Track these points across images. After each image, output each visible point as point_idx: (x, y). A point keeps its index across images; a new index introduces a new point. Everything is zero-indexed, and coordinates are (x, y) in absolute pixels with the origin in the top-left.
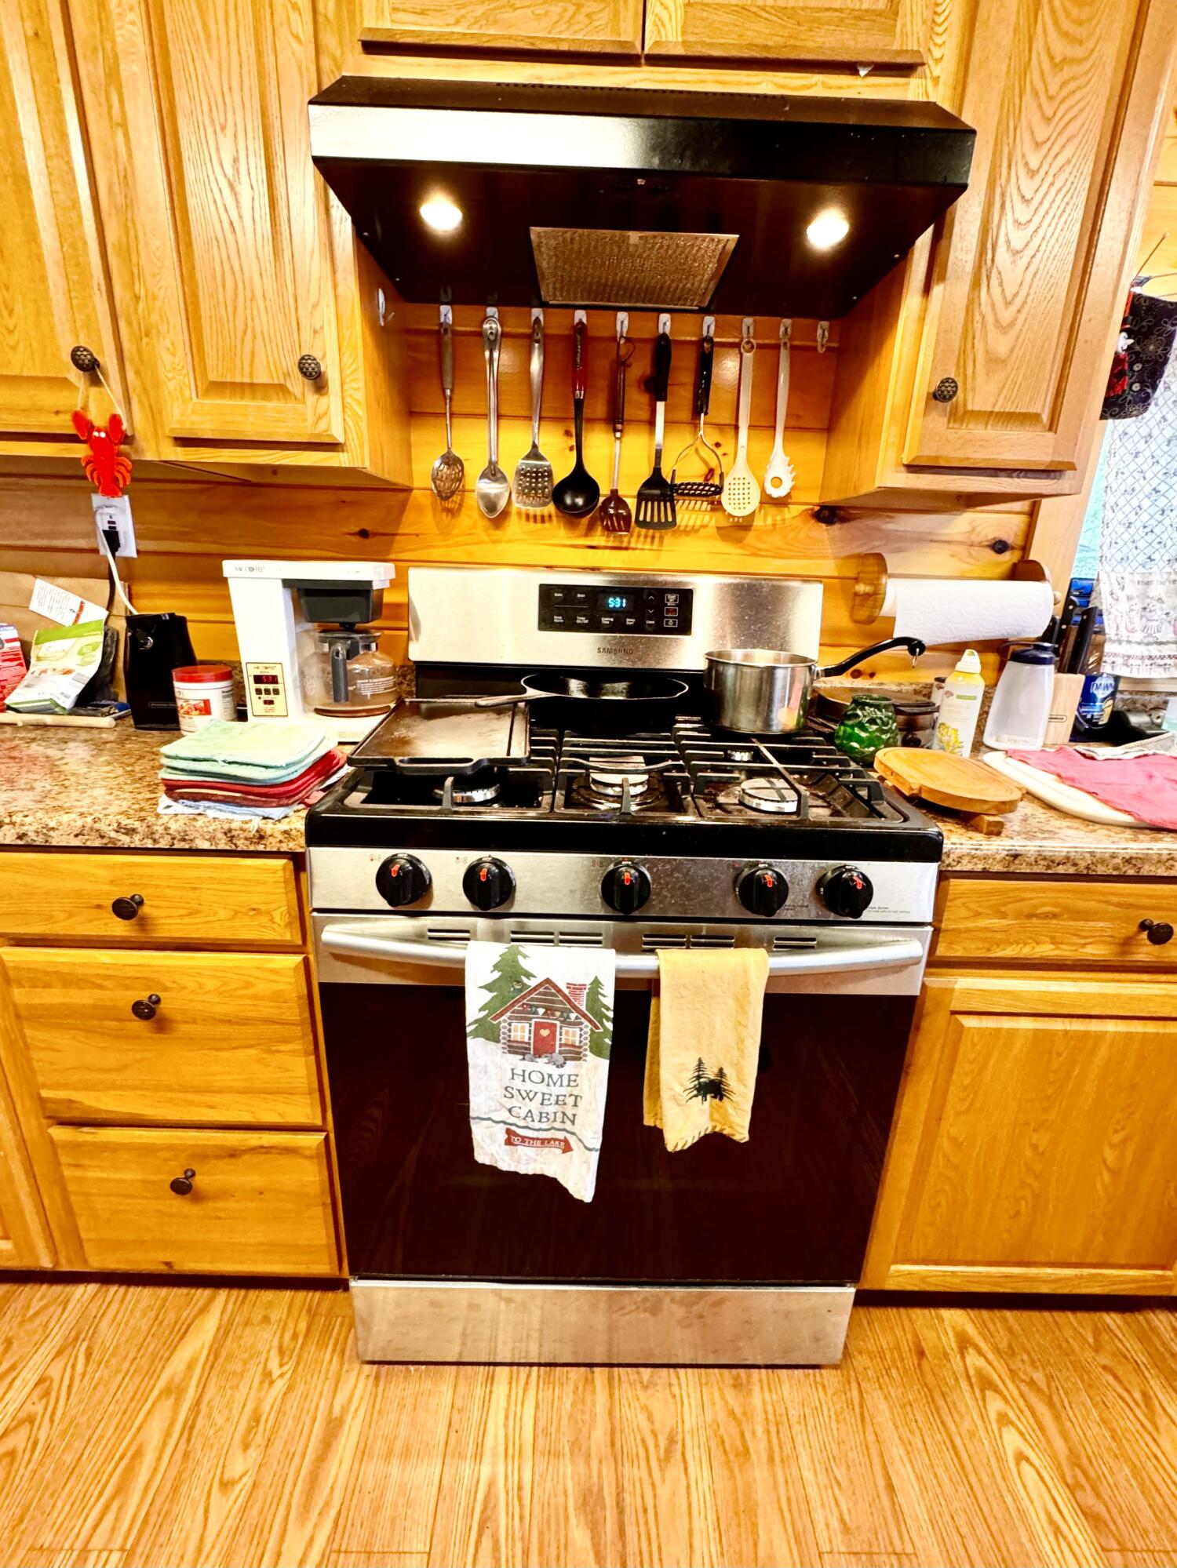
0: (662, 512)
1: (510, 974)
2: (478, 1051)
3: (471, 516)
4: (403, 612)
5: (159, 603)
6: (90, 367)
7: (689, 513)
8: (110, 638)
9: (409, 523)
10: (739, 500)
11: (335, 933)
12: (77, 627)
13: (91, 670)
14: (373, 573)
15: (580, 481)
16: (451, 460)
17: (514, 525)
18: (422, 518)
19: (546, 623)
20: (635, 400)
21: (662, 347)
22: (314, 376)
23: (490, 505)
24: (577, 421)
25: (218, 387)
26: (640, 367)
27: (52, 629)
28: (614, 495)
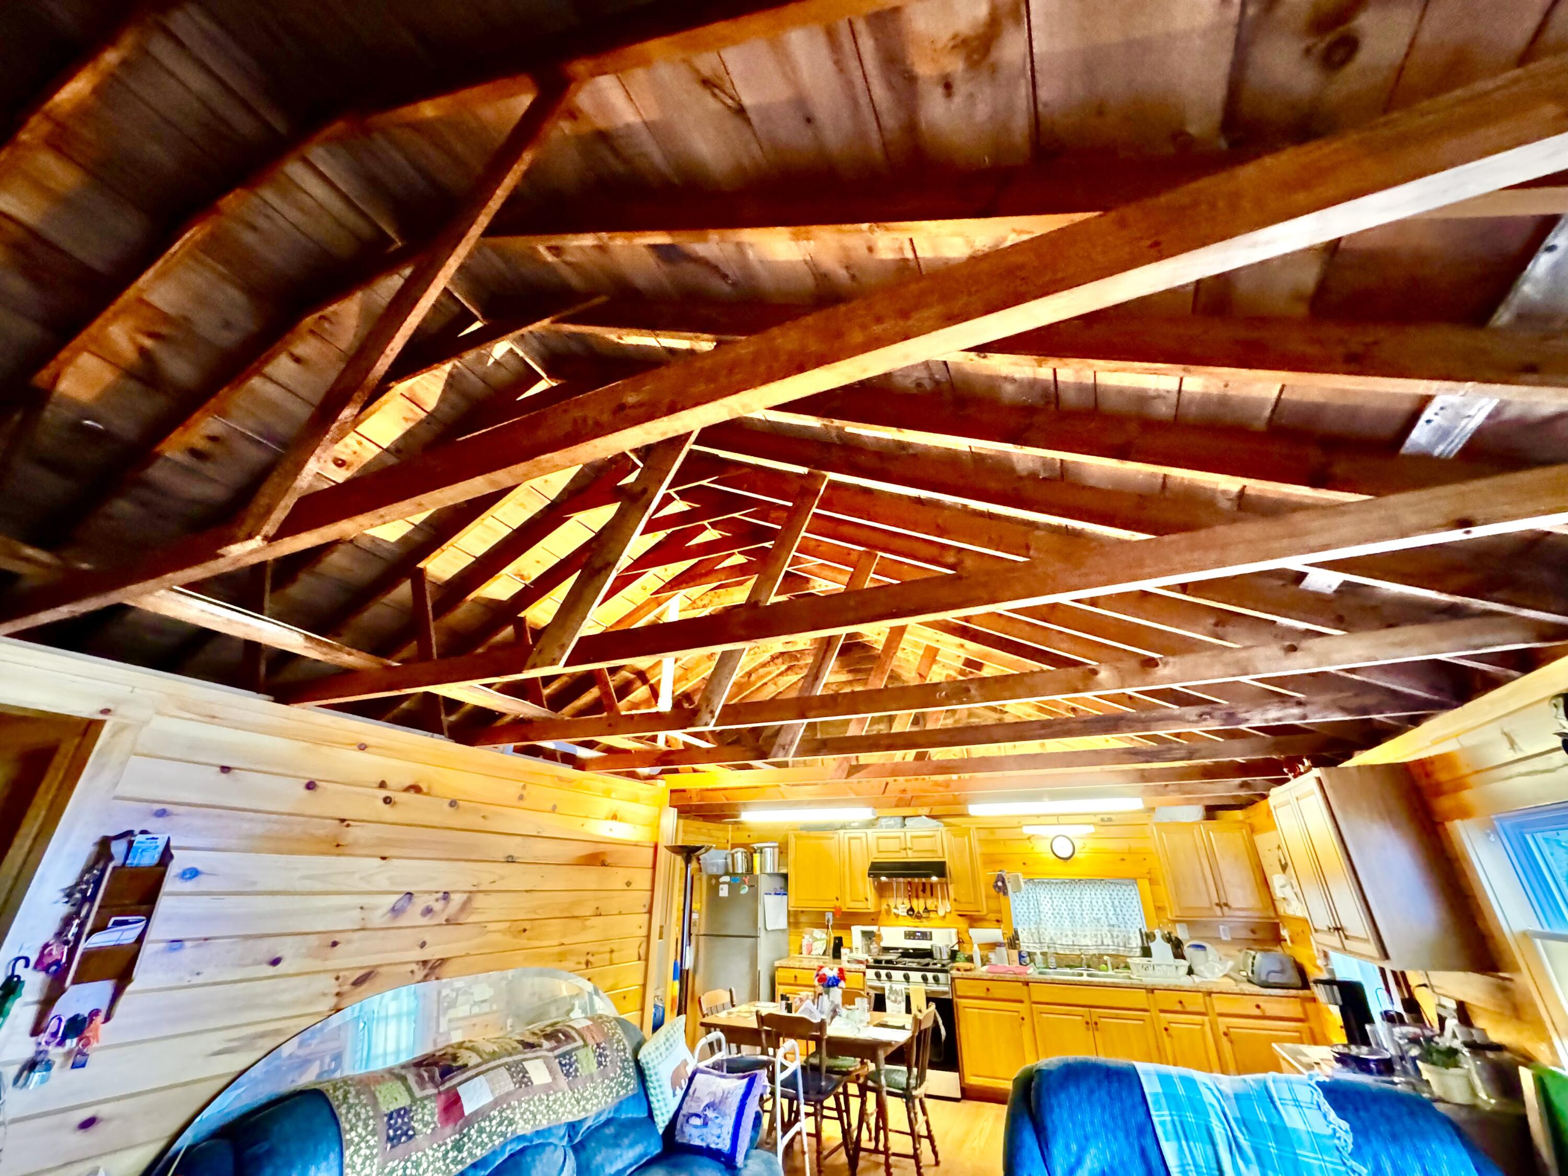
0: (924, 915)
1: (891, 987)
2: (887, 1002)
3: (892, 916)
4: (880, 936)
5: (839, 933)
6: (837, 899)
7: (932, 915)
8: (828, 943)
9: (880, 918)
10: (941, 913)
11: (869, 983)
12: (821, 940)
13: (824, 948)
14: (874, 928)
15: (912, 909)
16: (888, 905)
17: (900, 918)
18: (883, 917)
19: (905, 938)
20: (921, 893)
21: (924, 884)
22: (867, 900)
23: (895, 914)
24: (910, 897)
25: (854, 901)
26: (921, 888)
27: (816, 940)
28: (919, 912)
